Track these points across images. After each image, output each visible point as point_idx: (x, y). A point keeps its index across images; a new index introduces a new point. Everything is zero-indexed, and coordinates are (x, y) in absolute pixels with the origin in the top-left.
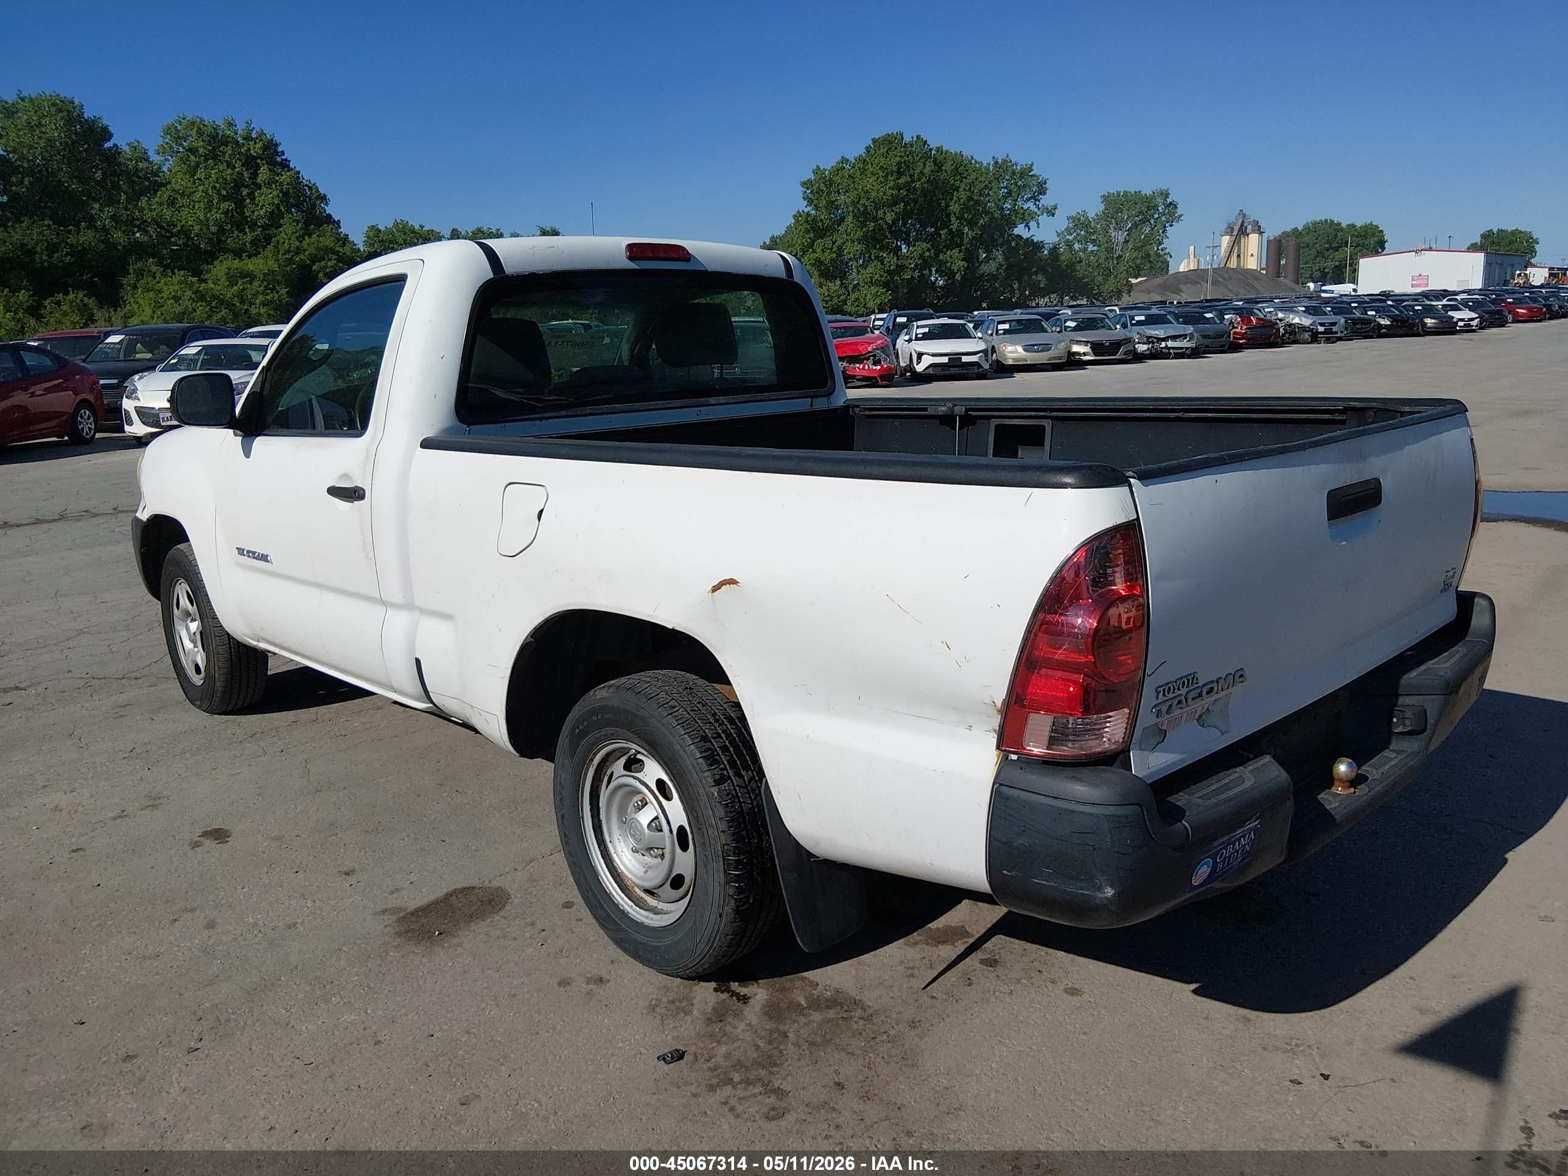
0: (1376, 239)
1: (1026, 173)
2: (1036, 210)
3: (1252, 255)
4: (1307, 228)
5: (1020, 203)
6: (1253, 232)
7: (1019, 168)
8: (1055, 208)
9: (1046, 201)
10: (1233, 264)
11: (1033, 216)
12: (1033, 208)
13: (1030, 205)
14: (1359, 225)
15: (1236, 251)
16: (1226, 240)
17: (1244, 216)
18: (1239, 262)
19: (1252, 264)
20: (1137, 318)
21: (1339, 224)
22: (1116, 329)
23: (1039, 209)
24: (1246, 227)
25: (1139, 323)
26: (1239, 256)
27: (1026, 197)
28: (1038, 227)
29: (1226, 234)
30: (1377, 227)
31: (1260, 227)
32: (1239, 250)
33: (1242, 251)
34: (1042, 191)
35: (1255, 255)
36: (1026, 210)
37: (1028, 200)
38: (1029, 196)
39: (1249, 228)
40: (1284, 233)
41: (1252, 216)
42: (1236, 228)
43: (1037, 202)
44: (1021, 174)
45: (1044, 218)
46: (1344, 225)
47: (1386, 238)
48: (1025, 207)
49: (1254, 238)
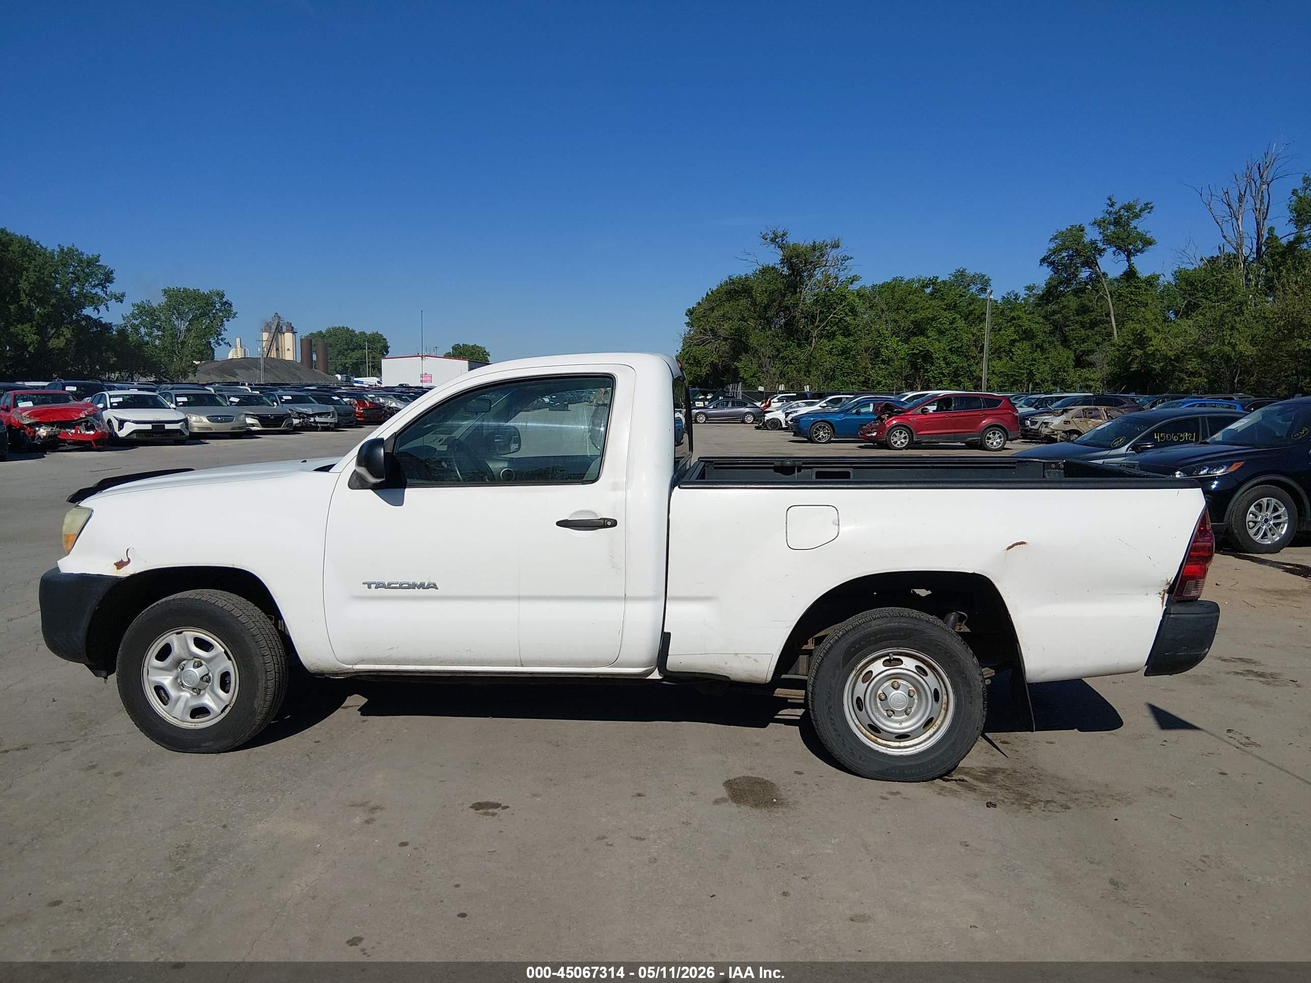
0: (382, 345)
1: (92, 262)
2: (104, 295)
3: (288, 350)
4: (328, 331)
5: (87, 287)
6: (288, 331)
7: (85, 257)
8: (123, 295)
9: (112, 288)
10: (273, 354)
11: (101, 300)
12: (101, 293)
13: (98, 290)
14: (368, 333)
15: (275, 345)
16: (265, 336)
17: (279, 317)
18: (278, 355)
19: (289, 356)
20: (285, 397)
21: (354, 331)
22: (274, 406)
23: (106, 294)
24: (282, 327)
25: (287, 401)
26: (277, 349)
27: (93, 283)
28: (108, 311)
29: (266, 331)
30: (381, 336)
31: (293, 328)
32: (277, 344)
33: (280, 345)
34: (108, 278)
35: (291, 349)
36: (94, 294)
37: (95, 286)
38: (97, 282)
39: (284, 329)
40: (312, 334)
41: (286, 319)
42: (274, 327)
43: (105, 289)
44: (88, 263)
45: (112, 303)
46: (357, 332)
47: (389, 344)
48: (94, 291)
49: (288, 336)
